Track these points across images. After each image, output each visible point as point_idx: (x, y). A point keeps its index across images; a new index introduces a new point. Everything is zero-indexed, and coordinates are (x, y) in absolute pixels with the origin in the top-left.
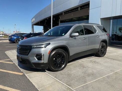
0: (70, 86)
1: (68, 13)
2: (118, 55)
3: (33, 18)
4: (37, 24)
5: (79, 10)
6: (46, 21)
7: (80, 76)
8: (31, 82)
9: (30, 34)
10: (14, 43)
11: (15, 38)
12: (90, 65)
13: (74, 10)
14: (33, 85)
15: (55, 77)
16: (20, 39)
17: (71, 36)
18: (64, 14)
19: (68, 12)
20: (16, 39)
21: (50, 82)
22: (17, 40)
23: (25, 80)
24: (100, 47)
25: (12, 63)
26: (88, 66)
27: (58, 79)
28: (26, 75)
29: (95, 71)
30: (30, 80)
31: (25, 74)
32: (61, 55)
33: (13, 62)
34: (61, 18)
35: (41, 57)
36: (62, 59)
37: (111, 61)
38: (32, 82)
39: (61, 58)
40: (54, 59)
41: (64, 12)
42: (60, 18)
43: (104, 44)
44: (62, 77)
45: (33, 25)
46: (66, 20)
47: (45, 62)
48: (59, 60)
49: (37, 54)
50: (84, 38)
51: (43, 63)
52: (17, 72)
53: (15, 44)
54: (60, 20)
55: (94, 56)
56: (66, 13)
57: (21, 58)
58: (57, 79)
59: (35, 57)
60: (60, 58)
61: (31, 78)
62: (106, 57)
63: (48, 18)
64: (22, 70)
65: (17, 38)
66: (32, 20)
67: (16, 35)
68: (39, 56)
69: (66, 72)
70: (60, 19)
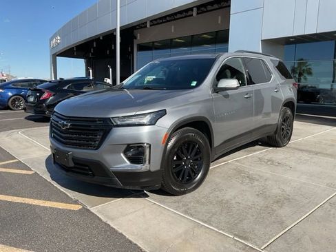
0: (245, 239)
1: (161, 23)
2: (321, 142)
3: (55, 36)
4: (69, 53)
5: (195, 14)
6: (95, 46)
7: (258, 207)
8: (120, 231)
9: (59, 82)
10: (8, 108)
11: (10, 94)
12: (264, 170)
13: (179, 16)
14: (130, 242)
15: (186, 212)
16: (29, 96)
17: (216, 90)
18: (151, 26)
19: (161, 21)
20: (12, 97)
21: (181, 231)
22: (14, 101)
23: (98, 228)
24: (281, 120)
25: (30, 173)
26: (261, 174)
27: (200, 220)
28: (93, 210)
29: (288, 189)
30: (112, 225)
31: (88, 208)
32: (194, 146)
33: (30, 169)
34: (140, 38)
35: (143, 153)
36: (195, 158)
37: (311, 158)
38: (124, 234)
39: (193, 154)
40: (175, 158)
41: (151, 21)
42: (138, 38)
43: (289, 112)
44: (209, 213)
45: (55, 56)
46: (153, 42)
47: (152, 170)
48: (188, 161)
49: (129, 145)
50: (247, 94)
51: (148, 173)
52: (57, 201)
53: (9, 111)
54: (136, 43)
55: (260, 145)
56: (155, 23)
57: (73, 159)
58: (195, 218)
59: (122, 155)
60: (191, 153)
61: (112, 219)
62: (293, 146)
63: (103, 37)
64: (72, 194)
65: (15, 93)
66: (51, 39)
67: (11, 86)
68: (136, 152)
69: (211, 196)
70: (136, 38)
